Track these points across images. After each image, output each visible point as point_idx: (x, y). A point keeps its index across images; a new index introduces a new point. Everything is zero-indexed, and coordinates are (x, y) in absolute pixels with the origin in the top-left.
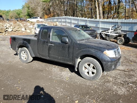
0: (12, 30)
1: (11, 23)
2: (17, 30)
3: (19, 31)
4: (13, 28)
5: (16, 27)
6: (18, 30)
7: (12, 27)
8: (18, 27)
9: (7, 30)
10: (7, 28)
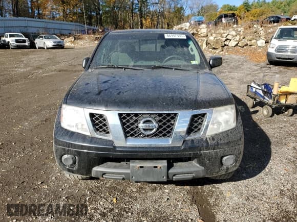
0: (237, 45)
1: (239, 29)
2: (247, 45)
3: (250, 46)
4: (240, 39)
5: (246, 37)
6: (249, 44)
7: (238, 38)
8: (251, 37)
9: (226, 43)
10: (227, 40)
